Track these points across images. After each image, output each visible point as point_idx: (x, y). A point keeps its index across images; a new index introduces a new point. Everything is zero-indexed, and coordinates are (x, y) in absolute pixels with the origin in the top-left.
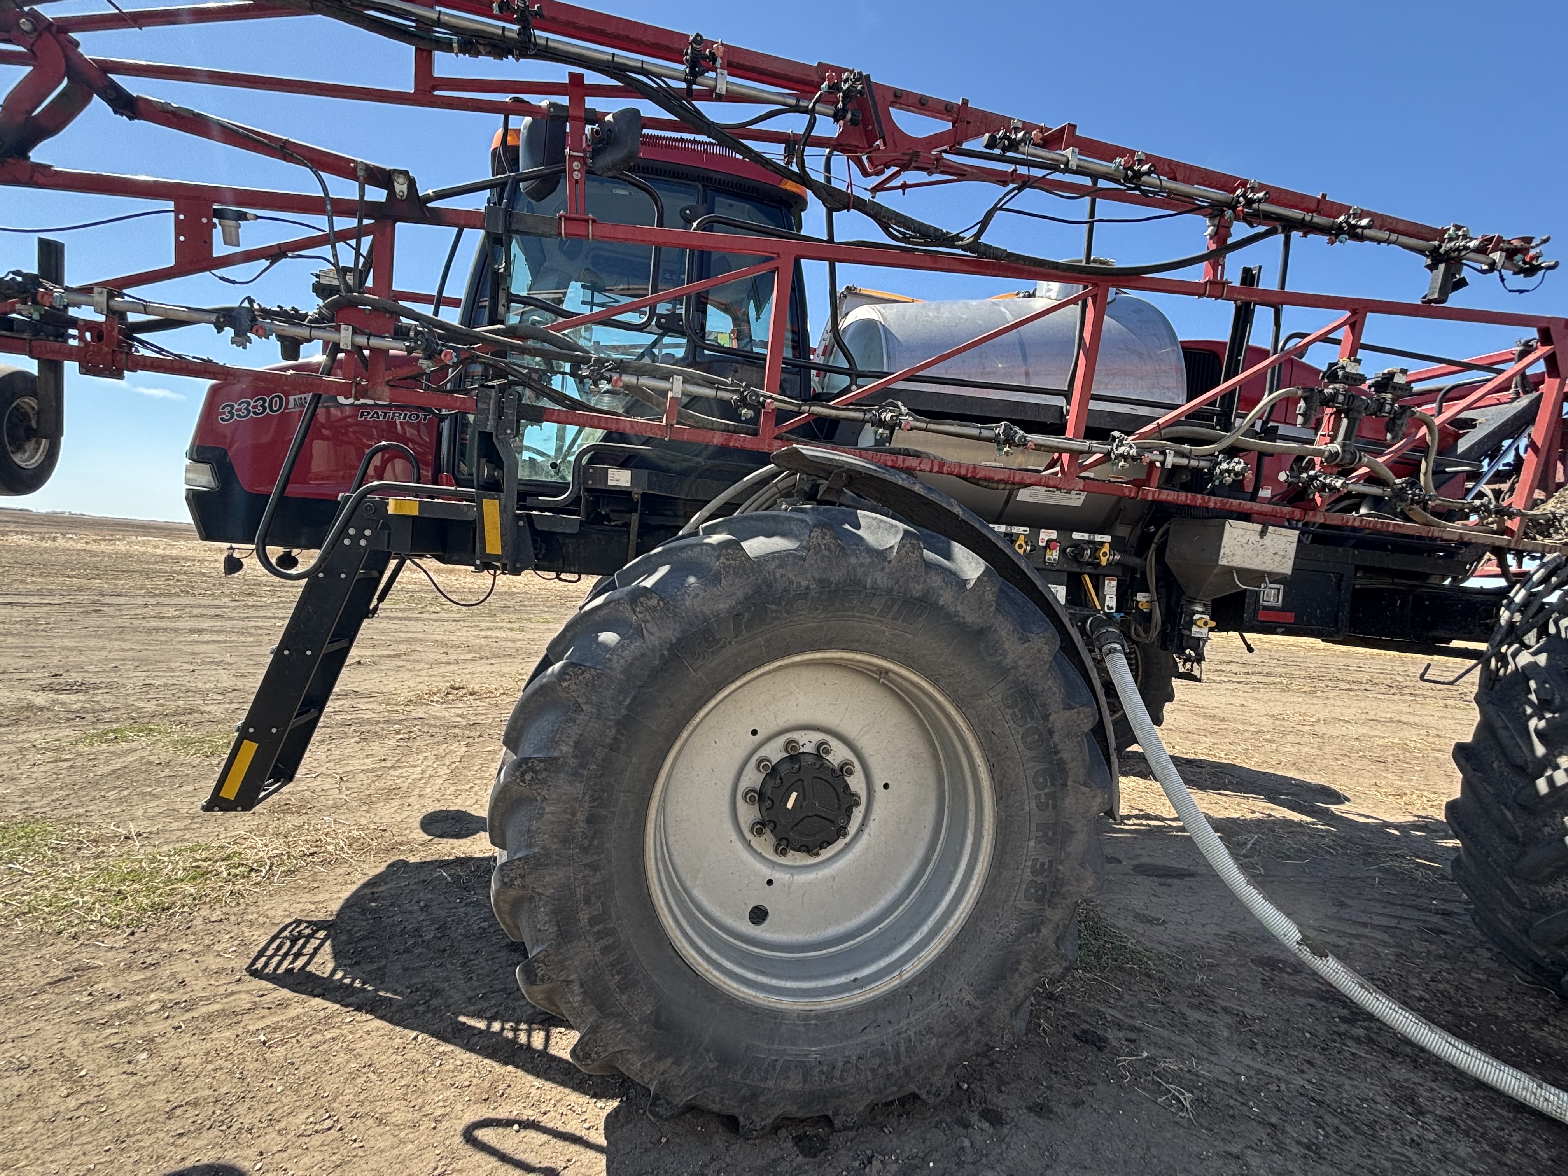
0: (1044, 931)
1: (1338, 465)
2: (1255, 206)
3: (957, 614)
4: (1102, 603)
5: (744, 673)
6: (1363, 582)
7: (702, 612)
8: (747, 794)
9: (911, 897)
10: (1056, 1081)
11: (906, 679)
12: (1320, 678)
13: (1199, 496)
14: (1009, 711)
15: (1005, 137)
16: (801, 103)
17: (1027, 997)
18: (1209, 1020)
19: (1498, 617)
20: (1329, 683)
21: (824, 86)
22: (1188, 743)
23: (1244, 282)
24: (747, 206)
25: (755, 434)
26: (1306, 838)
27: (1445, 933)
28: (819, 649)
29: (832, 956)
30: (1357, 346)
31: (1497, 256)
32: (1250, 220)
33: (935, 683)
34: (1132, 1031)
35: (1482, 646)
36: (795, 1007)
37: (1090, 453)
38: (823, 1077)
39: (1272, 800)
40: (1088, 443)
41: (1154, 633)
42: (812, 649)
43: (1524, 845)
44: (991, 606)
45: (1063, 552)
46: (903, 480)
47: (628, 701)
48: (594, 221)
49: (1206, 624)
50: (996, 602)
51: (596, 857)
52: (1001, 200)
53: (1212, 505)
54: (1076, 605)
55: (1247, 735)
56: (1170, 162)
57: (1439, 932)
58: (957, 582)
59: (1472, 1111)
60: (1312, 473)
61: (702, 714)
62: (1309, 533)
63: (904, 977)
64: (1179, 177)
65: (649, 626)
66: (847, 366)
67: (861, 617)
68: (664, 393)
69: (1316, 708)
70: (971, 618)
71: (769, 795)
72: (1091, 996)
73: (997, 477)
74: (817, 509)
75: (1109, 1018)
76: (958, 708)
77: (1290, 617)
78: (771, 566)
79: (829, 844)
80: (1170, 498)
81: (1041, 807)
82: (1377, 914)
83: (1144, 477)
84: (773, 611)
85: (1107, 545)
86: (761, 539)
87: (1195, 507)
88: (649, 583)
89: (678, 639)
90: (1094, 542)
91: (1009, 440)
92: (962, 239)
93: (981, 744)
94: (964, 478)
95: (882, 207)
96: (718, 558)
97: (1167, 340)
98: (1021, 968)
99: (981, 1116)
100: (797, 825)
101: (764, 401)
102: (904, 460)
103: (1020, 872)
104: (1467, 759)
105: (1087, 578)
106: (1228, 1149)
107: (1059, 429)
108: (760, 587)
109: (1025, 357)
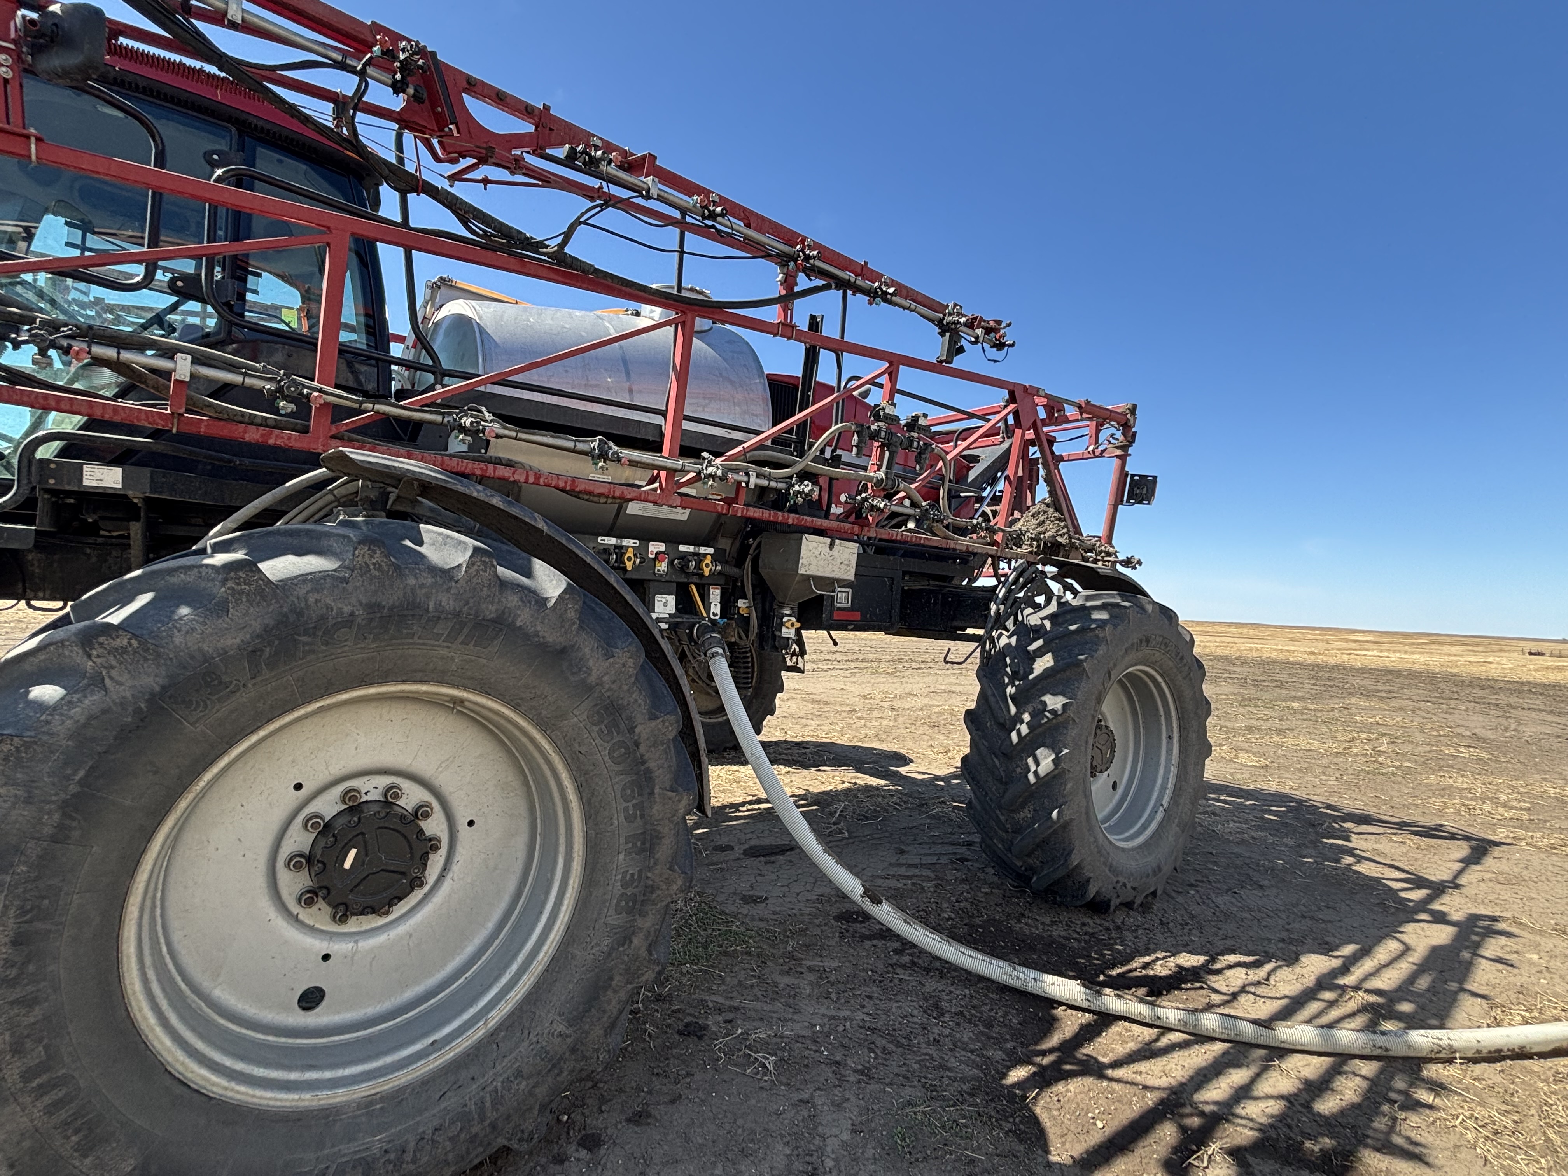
0: (636, 941)
1: (884, 490)
2: (811, 261)
3: (536, 634)
4: (708, 610)
5: (270, 720)
6: (910, 584)
7: (200, 650)
8: (291, 860)
9: (501, 937)
10: (656, 1083)
11: (483, 707)
12: (900, 660)
13: (780, 513)
14: (596, 729)
15: (584, 152)
16: (349, 62)
17: (621, 1012)
18: (796, 982)
19: (989, 609)
20: (905, 664)
21: (376, 48)
22: (798, 727)
23: (811, 327)
24: (304, 167)
25: (305, 431)
26: (880, 799)
27: (967, 860)
28: (372, 684)
29: (409, 1022)
30: (894, 391)
31: (979, 332)
32: (811, 272)
33: (516, 708)
34: (730, 1011)
35: (981, 632)
36: (355, 1096)
37: (683, 471)
38: (391, 1167)
39: (858, 770)
40: (681, 462)
41: (753, 636)
42: (363, 683)
43: (1006, 783)
44: (574, 623)
45: (671, 563)
46: (478, 491)
47: (81, 773)
48: (39, 140)
49: (792, 625)
50: (579, 619)
51: (31, 989)
52: (583, 214)
53: (790, 522)
54: (686, 613)
55: (844, 714)
56: (745, 209)
57: (963, 860)
58: (537, 602)
59: (975, 1002)
60: (864, 495)
61: (208, 776)
62: (872, 545)
63: (490, 1025)
64: (753, 225)
65: (114, 673)
66: (430, 363)
67: (424, 644)
68: (166, 374)
69: (895, 687)
70: (552, 636)
71: (318, 857)
72: (697, 987)
73: (597, 491)
74: (372, 523)
75: (711, 1005)
76: (543, 731)
77: (857, 616)
78: (302, 591)
79: (400, 899)
80: (757, 515)
81: (630, 819)
82: (925, 855)
83: (733, 496)
84: (305, 644)
85: (709, 557)
86: (290, 558)
87: (776, 523)
88: (116, 617)
89: (163, 687)
90: (698, 554)
91: (603, 455)
92: (547, 247)
93: (568, 765)
94: (563, 490)
95: (457, 198)
96: (224, 582)
97: (755, 371)
98: (614, 983)
99: (579, 1144)
100: (358, 884)
101: (309, 394)
102: (495, 469)
103: (610, 888)
104: (972, 722)
105: (694, 587)
106: (801, 1097)
107: (656, 447)
108: (285, 615)
109: (628, 374)
